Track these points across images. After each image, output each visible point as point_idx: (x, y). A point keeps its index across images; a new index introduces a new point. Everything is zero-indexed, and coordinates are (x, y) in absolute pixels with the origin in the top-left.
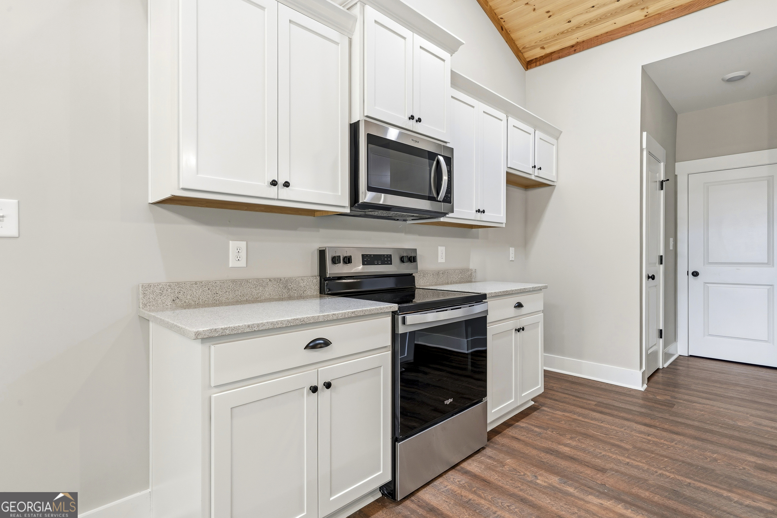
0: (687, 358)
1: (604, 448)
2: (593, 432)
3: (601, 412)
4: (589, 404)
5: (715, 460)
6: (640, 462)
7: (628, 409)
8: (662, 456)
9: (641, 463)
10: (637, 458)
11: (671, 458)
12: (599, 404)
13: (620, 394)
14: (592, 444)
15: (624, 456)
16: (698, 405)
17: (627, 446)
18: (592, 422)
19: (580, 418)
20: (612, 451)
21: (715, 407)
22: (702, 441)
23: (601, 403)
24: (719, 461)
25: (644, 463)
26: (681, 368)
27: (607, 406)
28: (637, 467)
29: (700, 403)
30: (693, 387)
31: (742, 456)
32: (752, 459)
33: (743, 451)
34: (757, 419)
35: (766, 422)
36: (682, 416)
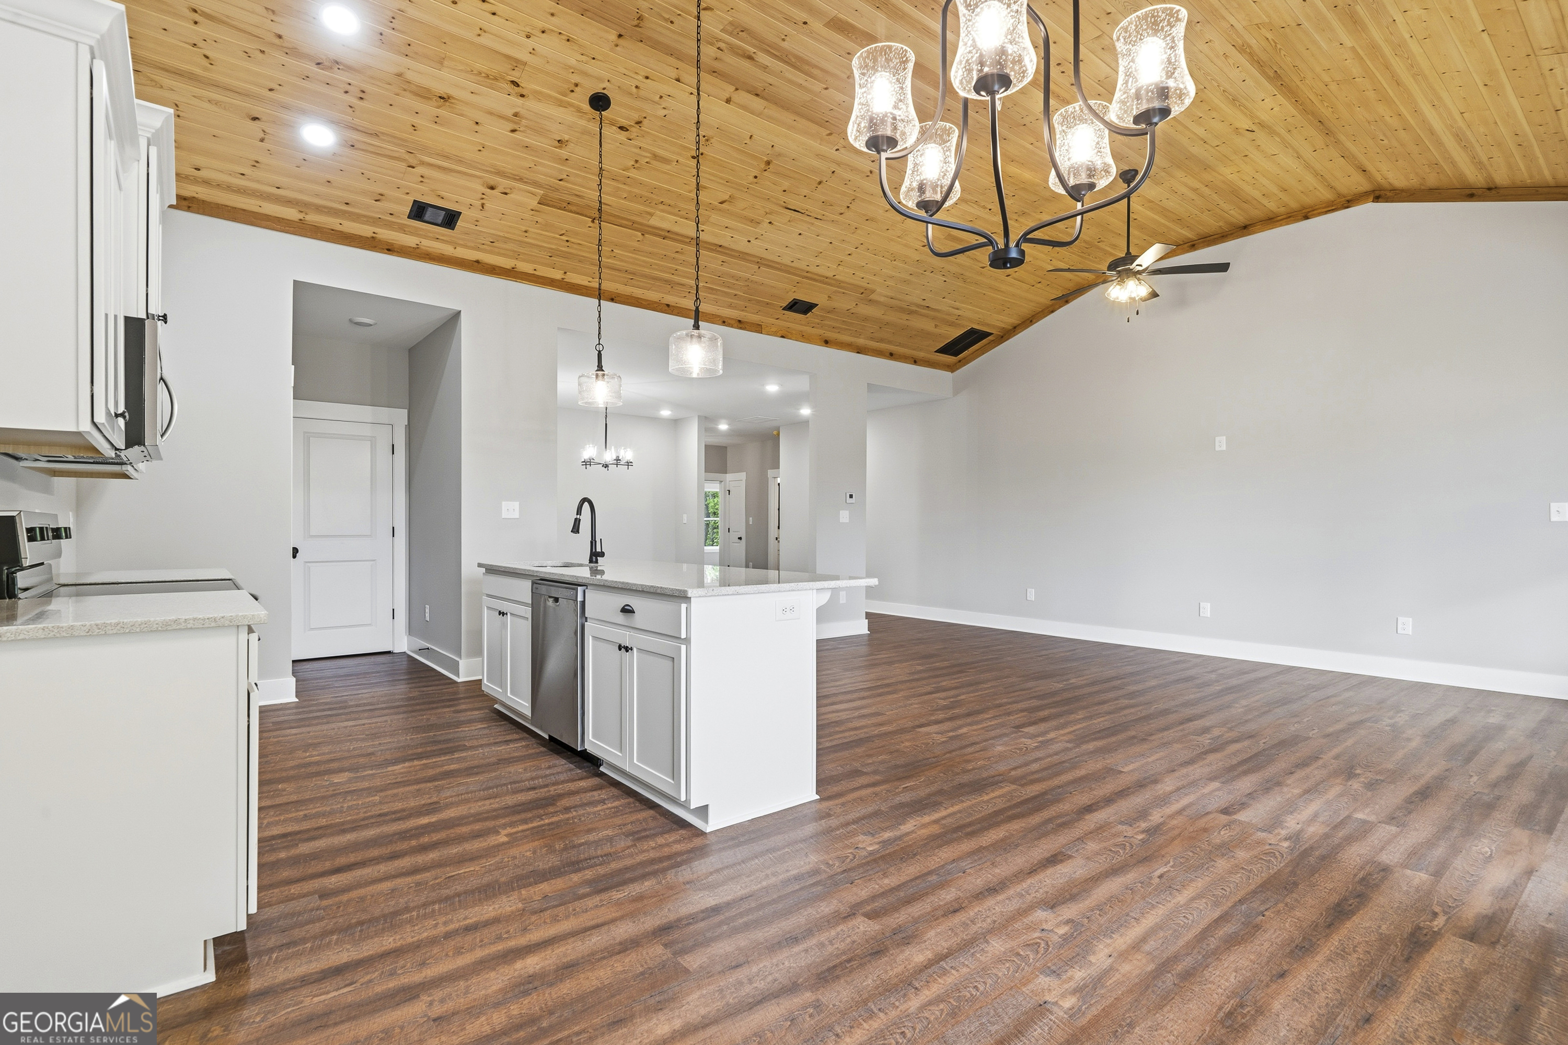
1: (344, 744)
2: (314, 741)
3: (291, 728)
8: (393, 731)
9: (386, 740)
10: (381, 739)
11: (401, 730)
12: (275, 724)
13: (283, 710)
15: (369, 742)
17: (363, 736)
19: (280, 739)
20: (354, 743)
21: (379, 692)
22: (405, 713)
23: (276, 722)
24: (431, 719)
25: (389, 739)
26: (303, 673)
27: (287, 722)
28: (389, 743)
31: (439, 711)
32: (448, 710)
33: (437, 708)
34: (419, 689)
35: (425, 689)
36: (365, 705)
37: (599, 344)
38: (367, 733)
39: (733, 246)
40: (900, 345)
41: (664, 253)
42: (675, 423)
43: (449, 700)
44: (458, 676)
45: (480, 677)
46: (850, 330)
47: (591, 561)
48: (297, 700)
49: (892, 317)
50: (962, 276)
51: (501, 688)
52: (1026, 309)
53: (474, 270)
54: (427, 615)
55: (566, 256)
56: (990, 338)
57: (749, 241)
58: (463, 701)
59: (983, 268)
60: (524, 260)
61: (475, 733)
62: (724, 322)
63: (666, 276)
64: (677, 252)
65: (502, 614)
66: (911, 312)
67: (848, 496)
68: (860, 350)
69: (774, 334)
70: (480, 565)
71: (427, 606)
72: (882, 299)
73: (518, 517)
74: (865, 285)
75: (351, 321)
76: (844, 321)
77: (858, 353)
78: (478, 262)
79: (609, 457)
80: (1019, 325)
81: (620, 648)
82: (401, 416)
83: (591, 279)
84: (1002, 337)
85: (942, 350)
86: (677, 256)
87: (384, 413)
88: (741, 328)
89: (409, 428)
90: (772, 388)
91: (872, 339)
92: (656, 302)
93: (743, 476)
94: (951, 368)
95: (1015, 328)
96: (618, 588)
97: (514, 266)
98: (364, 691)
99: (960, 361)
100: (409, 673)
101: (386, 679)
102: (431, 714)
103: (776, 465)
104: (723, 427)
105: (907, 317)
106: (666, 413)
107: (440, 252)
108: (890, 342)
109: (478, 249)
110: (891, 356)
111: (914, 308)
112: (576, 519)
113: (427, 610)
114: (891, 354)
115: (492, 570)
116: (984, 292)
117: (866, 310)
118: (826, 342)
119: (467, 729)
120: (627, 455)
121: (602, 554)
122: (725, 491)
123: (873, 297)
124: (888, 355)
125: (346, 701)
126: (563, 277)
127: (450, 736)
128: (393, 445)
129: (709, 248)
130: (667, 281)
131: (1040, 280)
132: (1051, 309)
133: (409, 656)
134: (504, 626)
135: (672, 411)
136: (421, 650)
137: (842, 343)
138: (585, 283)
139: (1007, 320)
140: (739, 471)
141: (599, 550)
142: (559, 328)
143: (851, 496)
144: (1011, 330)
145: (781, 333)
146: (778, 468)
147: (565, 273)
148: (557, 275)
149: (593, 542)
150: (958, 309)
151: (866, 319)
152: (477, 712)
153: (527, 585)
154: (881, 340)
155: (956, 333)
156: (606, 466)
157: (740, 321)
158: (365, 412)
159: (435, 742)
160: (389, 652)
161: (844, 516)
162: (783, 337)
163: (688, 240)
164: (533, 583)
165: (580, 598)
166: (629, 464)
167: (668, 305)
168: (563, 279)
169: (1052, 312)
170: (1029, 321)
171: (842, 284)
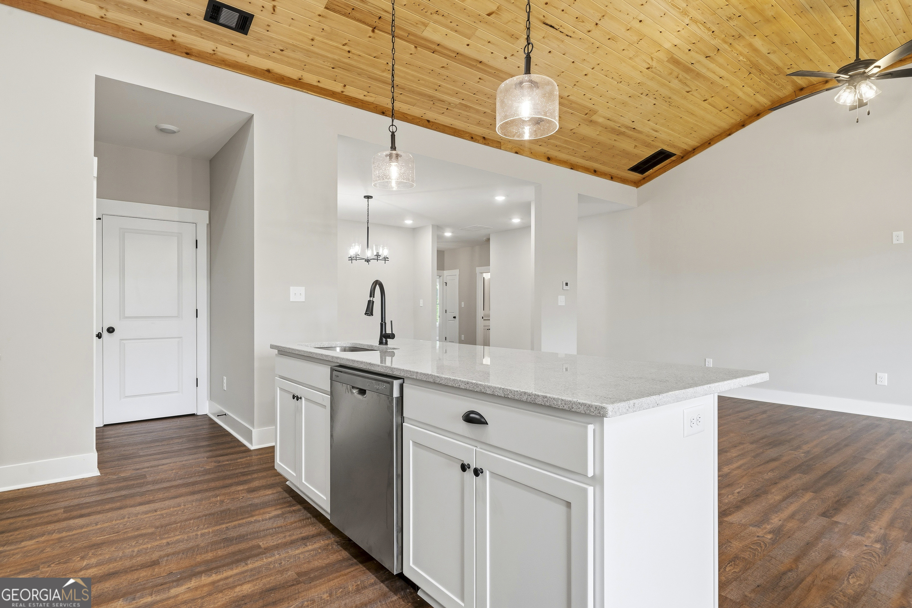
0: (102, 428)
1: (130, 545)
2: (98, 538)
3: (82, 516)
4: (56, 515)
5: (222, 502)
6: (175, 536)
7: (107, 499)
8: (186, 520)
9: (177, 536)
10: (170, 534)
11: (194, 519)
12: (67, 509)
13: (80, 489)
14: (113, 549)
15: (156, 540)
16: (163, 467)
17: (150, 530)
18: (83, 530)
19: (64, 534)
20: (140, 542)
21: (178, 463)
22: (200, 493)
23: (69, 507)
24: (225, 501)
25: (179, 535)
26: (110, 440)
27: (80, 506)
28: (178, 541)
29: (163, 465)
30: (141, 454)
31: (233, 489)
32: (240, 488)
33: (231, 485)
34: (214, 459)
35: (221, 458)
36: (162, 481)
37: (392, 125)
38: (158, 524)
39: (492, 63)
40: (604, 163)
41: (431, 68)
42: (414, 231)
43: (244, 474)
44: (251, 443)
45: (272, 444)
46: (569, 149)
47: (381, 343)
48: (99, 474)
49: (605, 138)
50: (669, 100)
51: (295, 472)
52: (708, 131)
53: (265, 78)
54: (225, 385)
55: (347, 68)
56: (673, 158)
57: (506, 58)
58: (255, 476)
59: (688, 92)
60: (310, 72)
61: (269, 524)
62: (472, 138)
63: (430, 92)
64: (443, 67)
65: (297, 398)
66: (620, 133)
67: (565, 284)
68: (573, 167)
69: (510, 150)
70: (272, 347)
71: (225, 378)
72: (601, 120)
73: (304, 300)
74: (591, 105)
75: (157, 127)
76: (566, 141)
77: (572, 169)
78: (268, 71)
79: (369, 254)
80: (698, 147)
81: (464, 468)
82: (203, 216)
83: (366, 93)
84: (682, 158)
85: (635, 169)
86: (442, 71)
87: (189, 214)
88: (485, 144)
89: (210, 225)
90: (500, 199)
91: (583, 157)
92: (419, 118)
93: (456, 272)
94: (637, 184)
95: (694, 149)
96: (459, 388)
97: (300, 76)
98: (164, 461)
99: (644, 178)
100: (211, 438)
101: (187, 445)
102: (224, 494)
103: (486, 263)
104: (448, 234)
105: (615, 137)
106: (409, 222)
107: (234, 59)
108: (596, 161)
109: (268, 57)
110: (595, 172)
111: (623, 129)
112: (369, 301)
113: (225, 381)
114: (595, 171)
115: (283, 352)
116: (681, 116)
117: (587, 131)
118: (549, 159)
119: (260, 518)
120: (384, 252)
121: (392, 336)
122: (443, 284)
123: (594, 118)
124: (593, 171)
125: (144, 476)
126: (343, 90)
127: (243, 530)
128: (197, 241)
129: (470, 64)
130: (431, 98)
131: (727, 105)
132: (728, 133)
133: (211, 419)
134: (298, 410)
135: (413, 220)
136: (220, 415)
137: (560, 160)
138: (361, 97)
139: (691, 142)
140: (455, 268)
141: (389, 331)
142: (339, 136)
143: (567, 284)
144: (690, 152)
145: (516, 150)
146: (490, 266)
147: (345, 86)
148: (337, 88)
149: (383, 325)
150: (656, 131)
151: (584, 139)
152: (269, 492)
153: (326, 371)
154: (590, 159)
155: (648, 153)
156: (368, 261)
157: (484, 138)
158: (174, 212)
159: (226, 540)
160: (193, 415)
161: (562, 300)
162: (516, 153)
163: (454, 55)
164: (332, 370)
165: (396, 394)
166: (385, 259)
167: (428, 121)
168: (342, 92)
169: (730, 135)
170: (708, 143)
171: (573, 105)
